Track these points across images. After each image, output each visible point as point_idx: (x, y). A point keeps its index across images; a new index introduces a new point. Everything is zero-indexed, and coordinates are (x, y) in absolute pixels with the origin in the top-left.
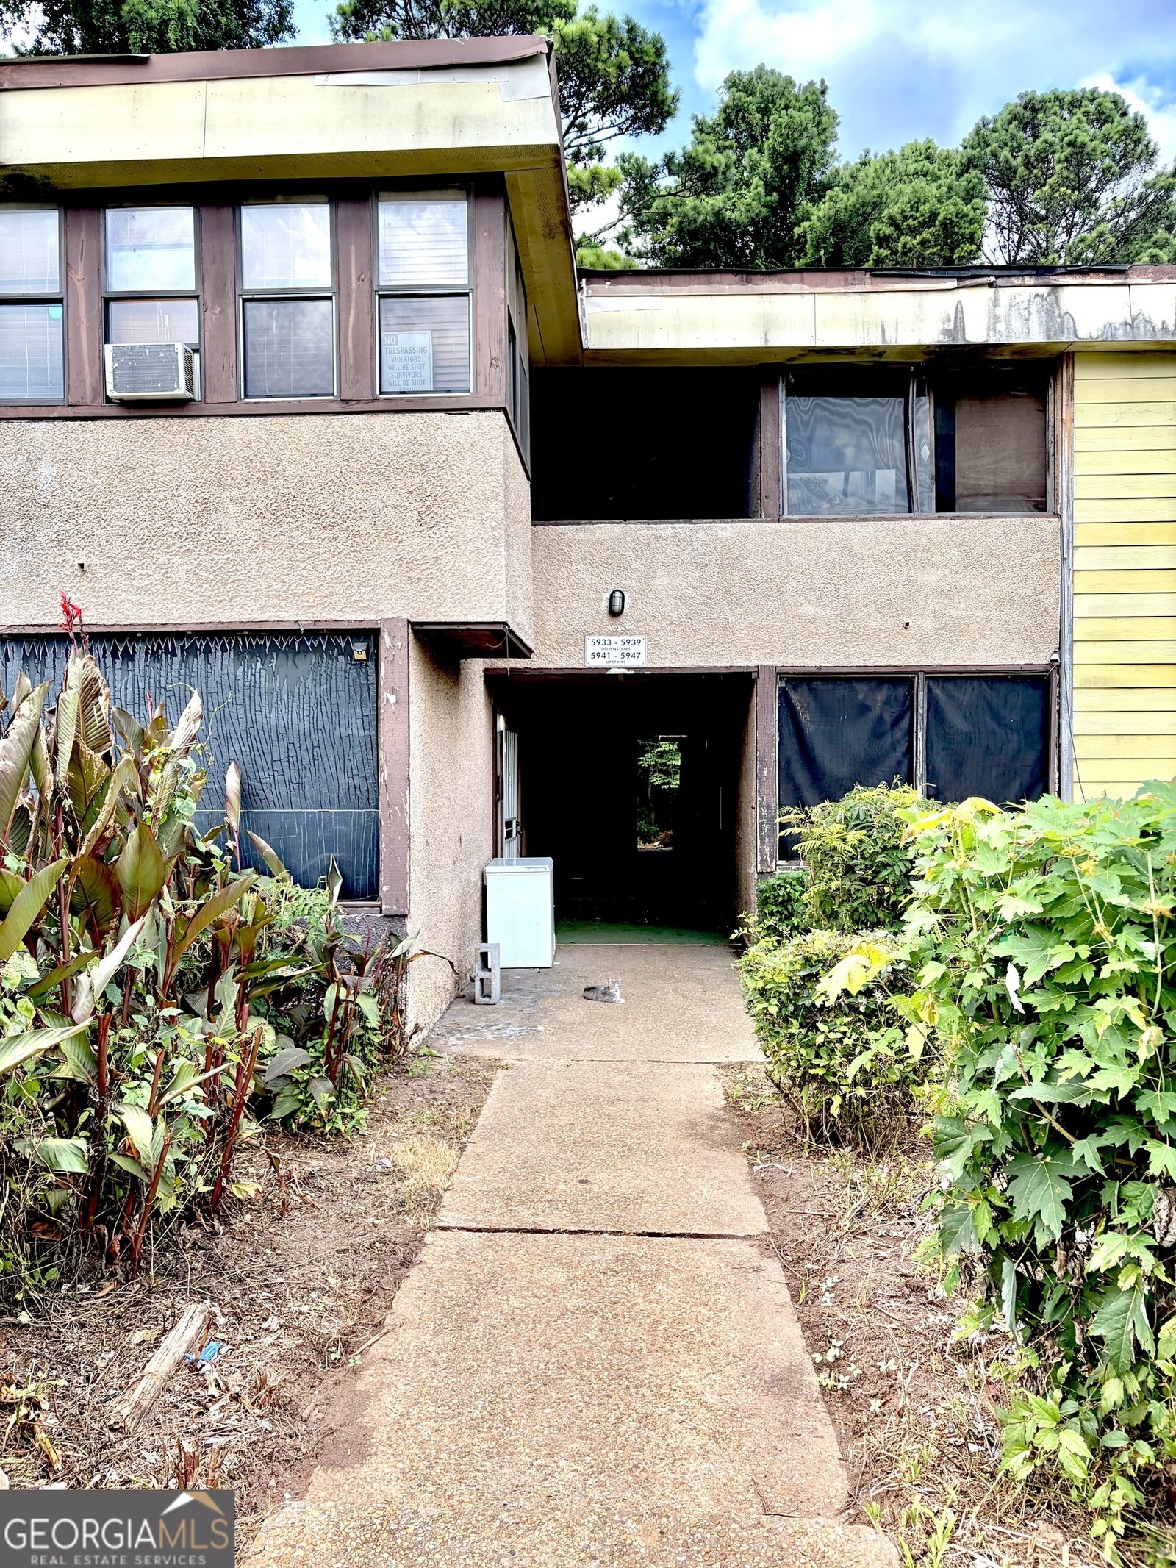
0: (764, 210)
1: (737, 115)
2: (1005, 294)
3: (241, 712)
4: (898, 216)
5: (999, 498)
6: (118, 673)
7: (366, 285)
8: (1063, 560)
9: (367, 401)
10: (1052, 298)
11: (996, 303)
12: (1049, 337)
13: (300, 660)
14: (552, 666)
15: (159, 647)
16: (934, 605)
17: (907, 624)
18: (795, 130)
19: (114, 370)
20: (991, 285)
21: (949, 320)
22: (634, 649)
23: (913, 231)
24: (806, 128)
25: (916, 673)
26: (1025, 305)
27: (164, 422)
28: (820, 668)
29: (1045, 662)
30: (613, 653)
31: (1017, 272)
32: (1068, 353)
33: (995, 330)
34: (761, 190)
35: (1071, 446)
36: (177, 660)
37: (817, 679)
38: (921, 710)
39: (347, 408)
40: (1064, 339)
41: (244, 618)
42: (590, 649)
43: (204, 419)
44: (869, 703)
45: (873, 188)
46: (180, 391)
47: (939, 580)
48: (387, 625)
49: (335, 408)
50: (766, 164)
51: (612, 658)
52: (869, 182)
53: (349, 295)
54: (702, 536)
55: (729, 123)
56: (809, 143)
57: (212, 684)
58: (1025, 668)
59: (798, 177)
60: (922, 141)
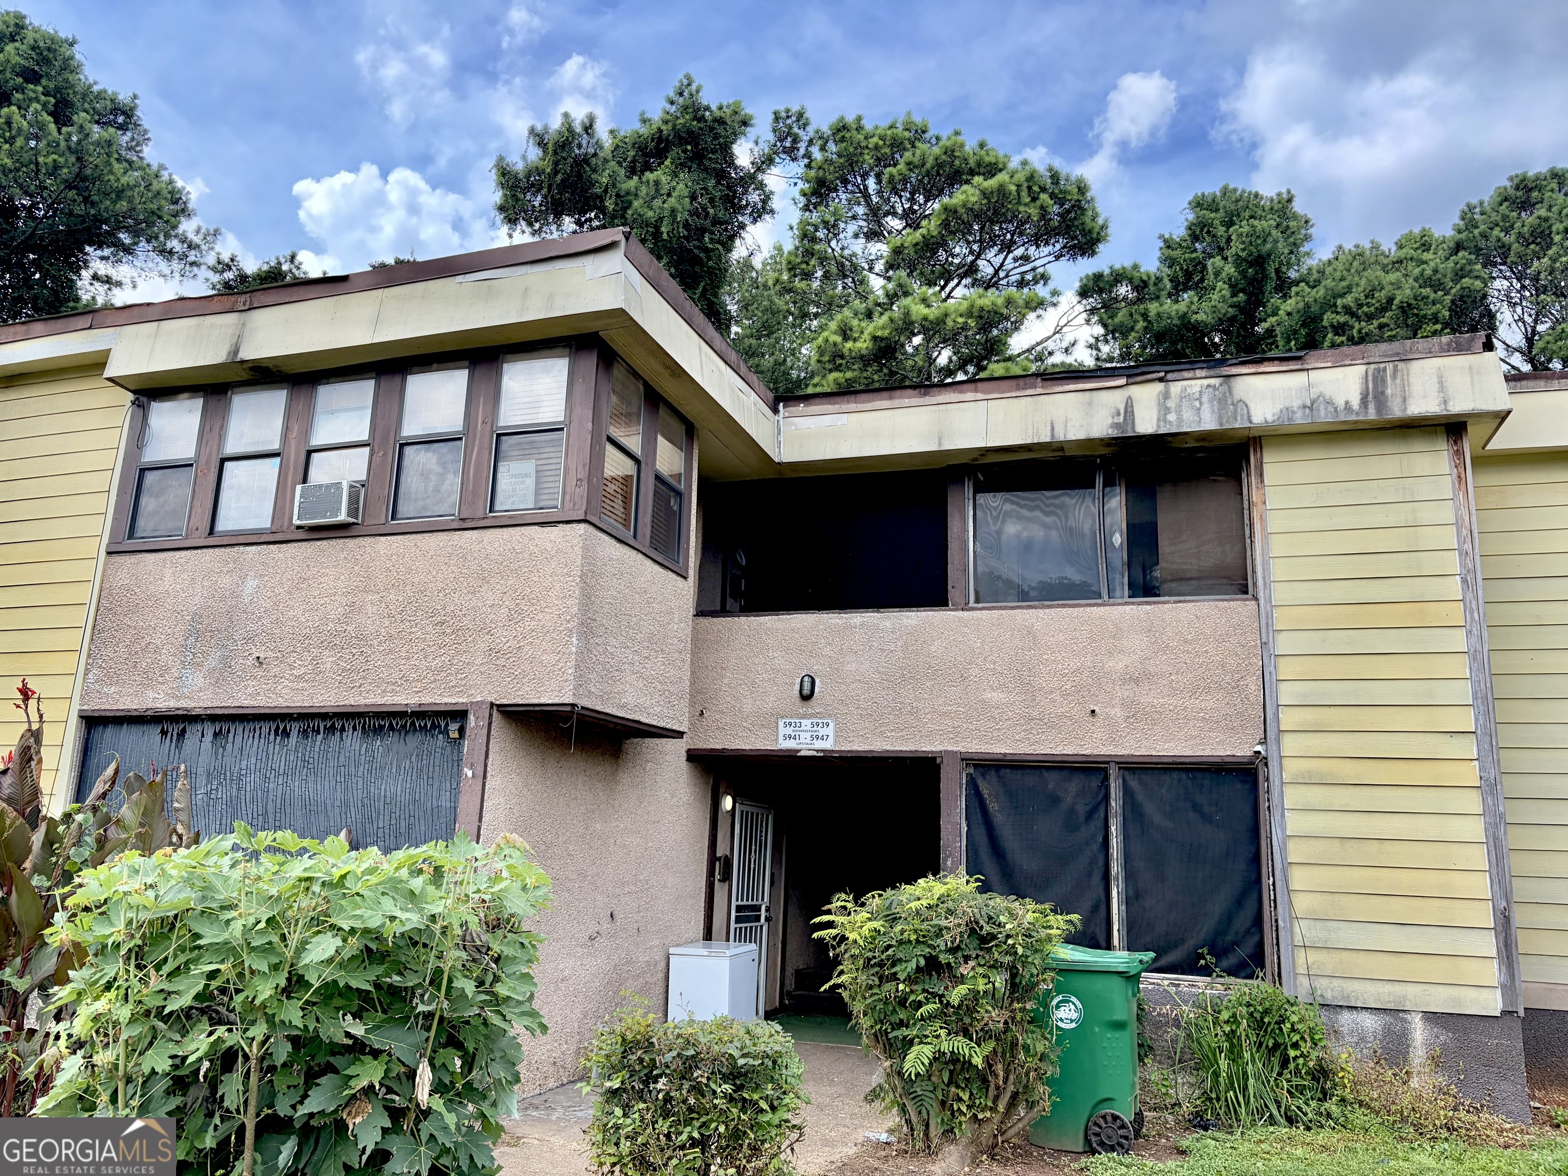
0: (1230, 310)
1: (1202, 230)
2: (1176, 388)
3: (360, 784)
4: (1352, 305)
5: (1204, 582)
6: (277, 747)
7: (488, 426)
8: (1264, 644)
9: (479, 519)
10: (1225, 387)
11: (1166, 395)
12: (1221, 424)
13: (409, 737)
14: (748, 747)
15: (309, 726)
16: (1122, 692)
17: (1093, 711)
18: (1258, 237)
19: (301, 503)
20: (1161, 380)
21: (1119, 414)
22: (822, 732)
23: (1370, 317)
24: (1269, 234)
25: (1108, 763)
26: (1197, 395)
27: (333, 542)
28: (1005, 755)
29: (1250, 753)
30: (803, 735)
31: (1188, 366)
32: (1254, 438)
33: (1165, 421)
34: (1227, 293)
35: (1264, 528)
36: (320, 737)
37: (1006, 767)
38: (1115, 804)
39: (464, 525)
40: (1237, 426)
41: (368, 702)
42: (783, 731)
43: (361, 539)
44: (1061, 794)
45: (1342, 279)
46: (342, 516)
47: (1127, 666)
48: (474, 707)
49: (455, 526)
50: (1230, 269)
51: (802, 740)
52: (1338, 275)
53: (475, 436)
54: (888, 624)
55: (1195, 238)
56: (1275, 246)
57: (342, 759)
58: (1227, 760)
59: (1265, 277)
60: (1417, 231)
